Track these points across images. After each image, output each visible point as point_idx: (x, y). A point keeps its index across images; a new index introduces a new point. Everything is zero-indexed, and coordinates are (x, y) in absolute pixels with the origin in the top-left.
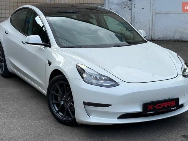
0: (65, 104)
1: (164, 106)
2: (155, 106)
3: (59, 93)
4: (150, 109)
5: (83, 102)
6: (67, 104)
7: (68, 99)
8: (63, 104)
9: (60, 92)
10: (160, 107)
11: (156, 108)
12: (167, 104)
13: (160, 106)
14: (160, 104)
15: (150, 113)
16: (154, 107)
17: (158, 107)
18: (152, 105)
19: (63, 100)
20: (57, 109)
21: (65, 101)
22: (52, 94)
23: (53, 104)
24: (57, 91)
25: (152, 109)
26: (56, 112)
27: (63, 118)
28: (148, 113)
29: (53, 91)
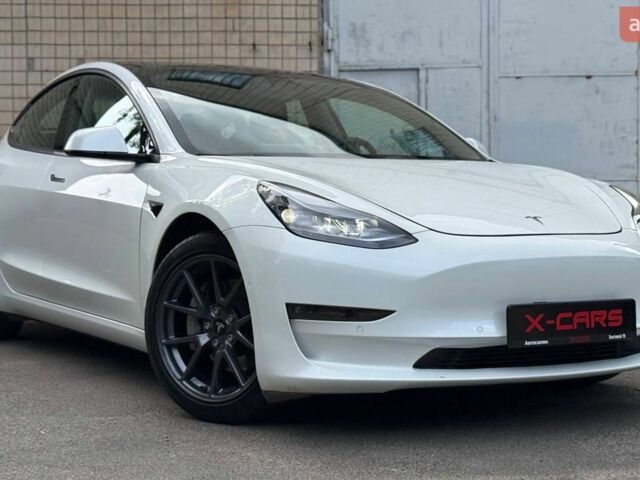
0: (216, 344)
1: (584, 324)
2: (553, 322)
3: (193, 303)
4: (535, 328)
5: (288, 305)
6: (222, 343)
7: (224, 323)
8: (208, 344)
9: (197, 298)
10: (570, 327)
11: (554, 325)
12: (592, 317)
13: (570, 321)
14: (570, 314)
15: (534, 343)
16: (548, 322)
17: (561, 324)
18: (541, 316)
19: (207, 327)
20: (183, 368)
21: (212, 332)
22: (167, 309)
23: (170, 347)
24: (185, 298)
25: (542, 330)
26: (179, 377)
27: (206, 395)
28: (527, 343)
29: (169, 299)
